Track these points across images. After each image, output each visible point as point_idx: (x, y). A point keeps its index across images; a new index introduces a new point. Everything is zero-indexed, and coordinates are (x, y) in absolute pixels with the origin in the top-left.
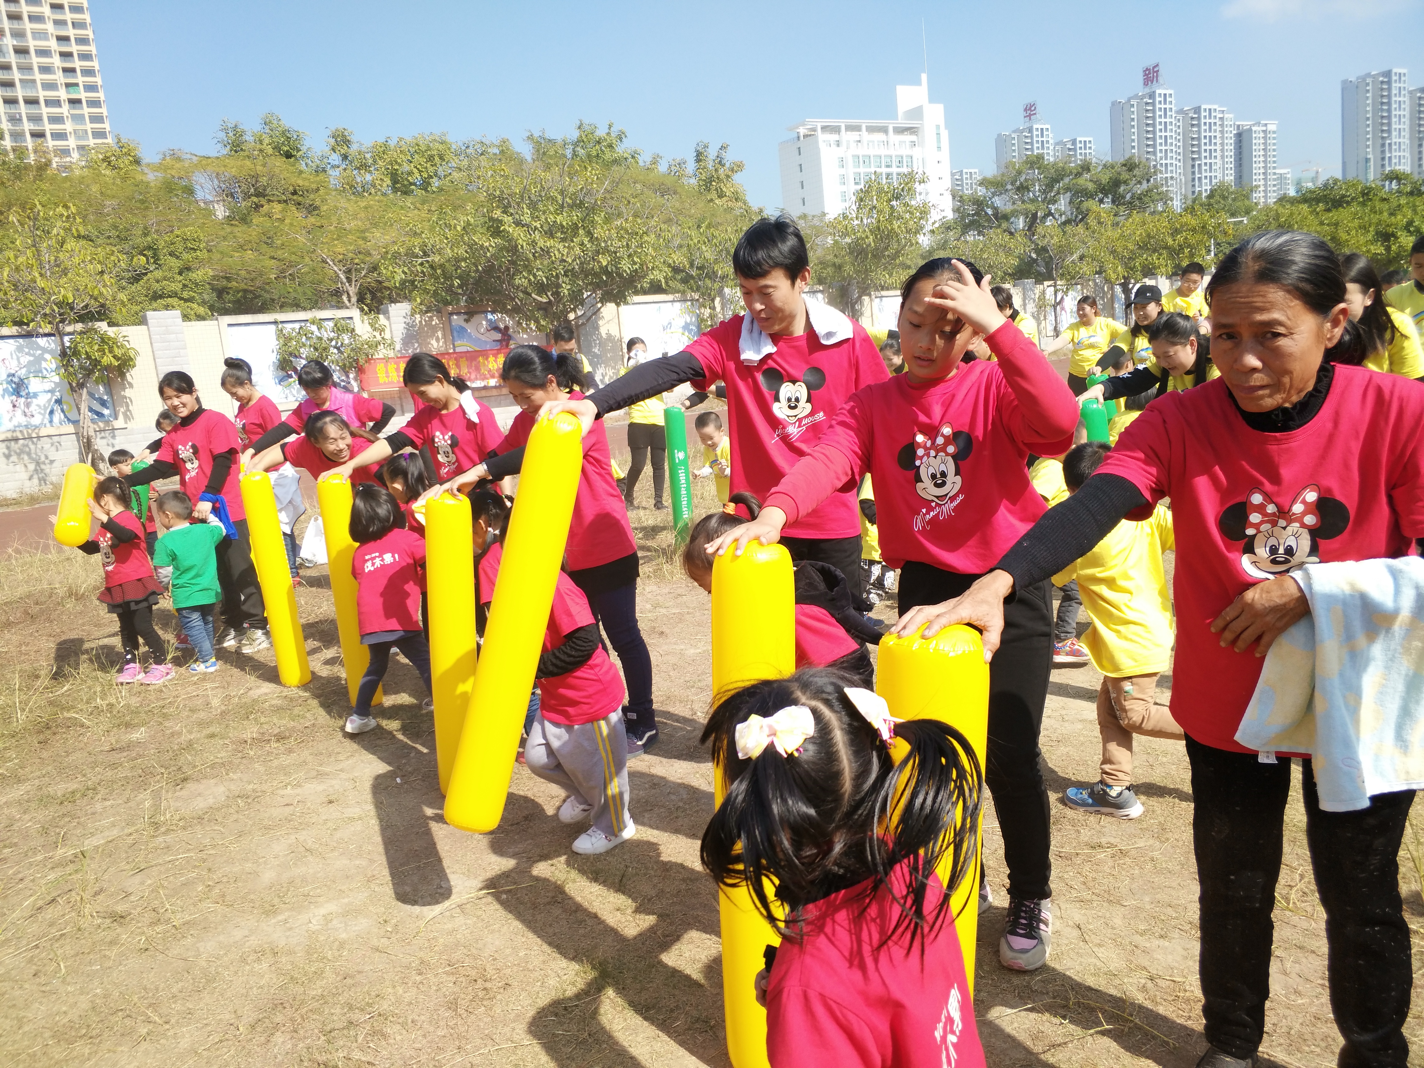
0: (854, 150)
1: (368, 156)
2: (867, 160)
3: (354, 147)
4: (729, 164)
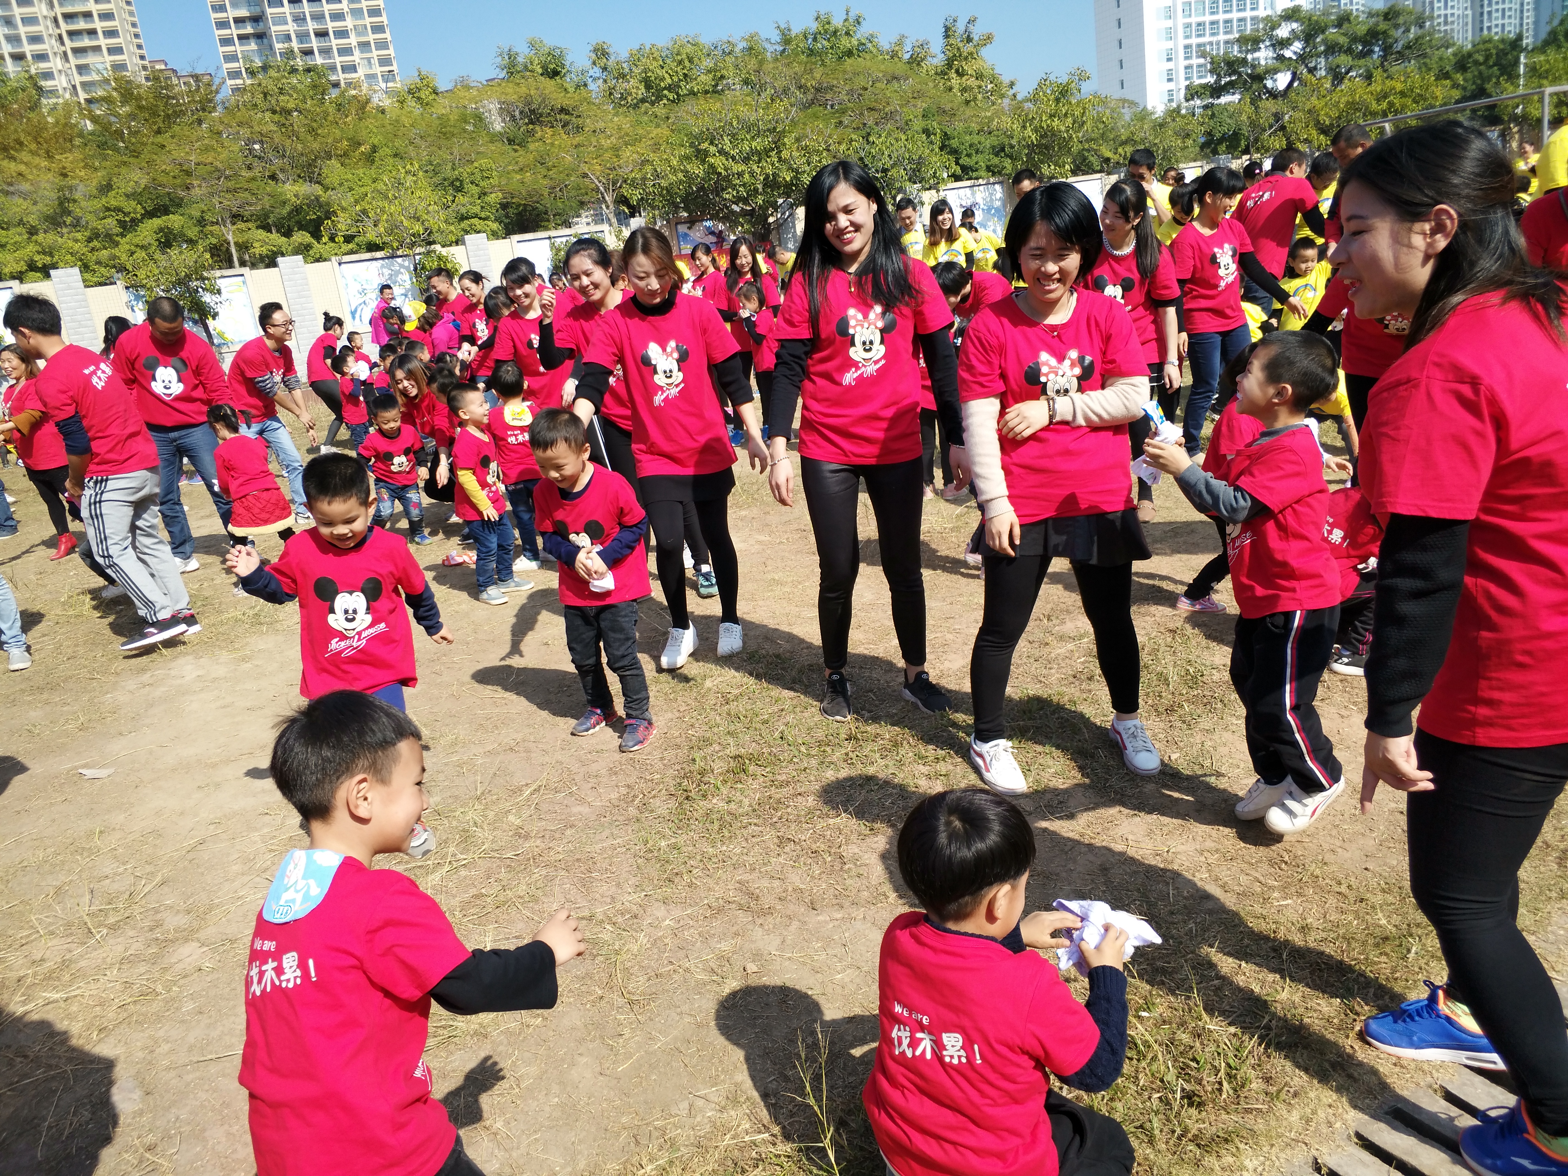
1: (625, 65)
3: (613, 58)
4: (976, 39)
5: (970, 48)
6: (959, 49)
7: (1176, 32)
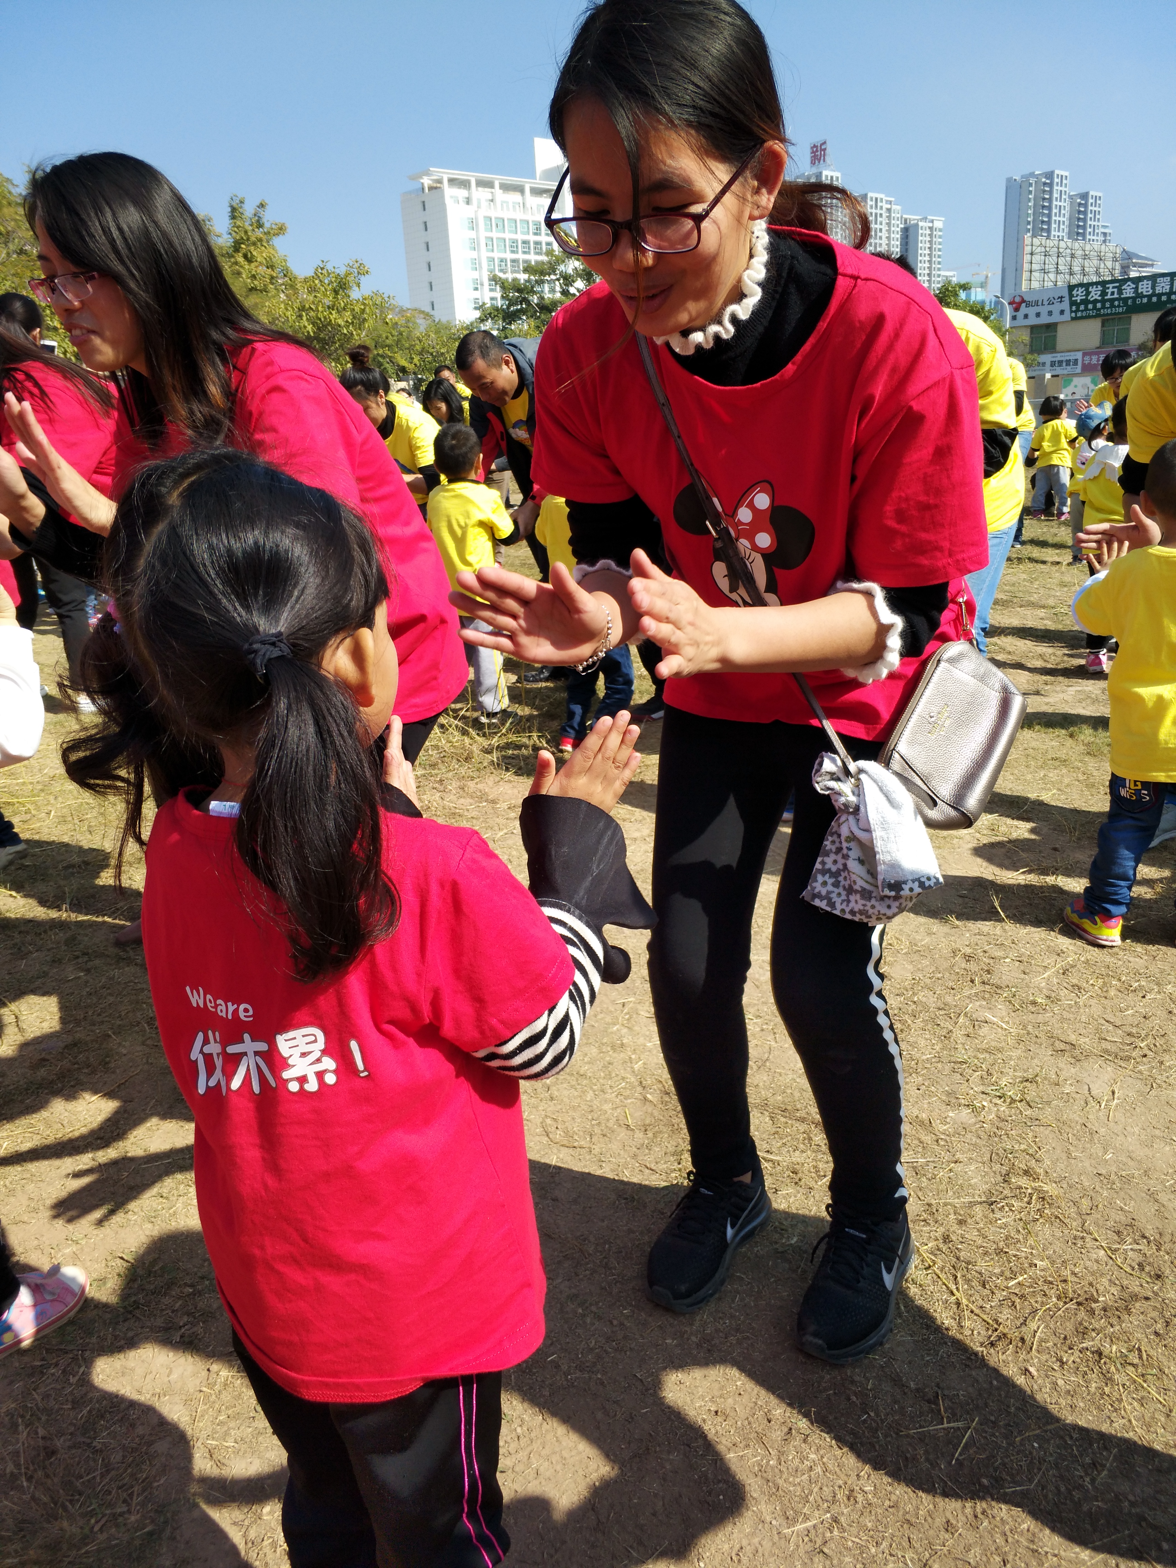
0: (485, 211)
2: (500, 224)
4: (267, 225)
5: (259, 233)
6: (246, 232)
7: (480, 264)
